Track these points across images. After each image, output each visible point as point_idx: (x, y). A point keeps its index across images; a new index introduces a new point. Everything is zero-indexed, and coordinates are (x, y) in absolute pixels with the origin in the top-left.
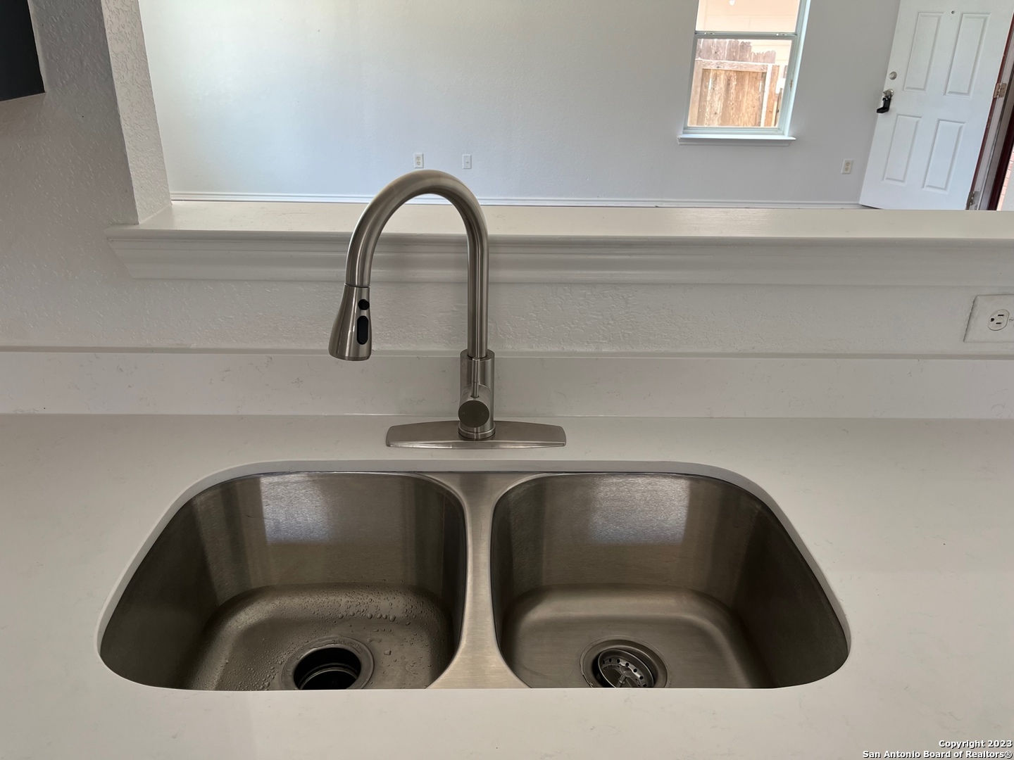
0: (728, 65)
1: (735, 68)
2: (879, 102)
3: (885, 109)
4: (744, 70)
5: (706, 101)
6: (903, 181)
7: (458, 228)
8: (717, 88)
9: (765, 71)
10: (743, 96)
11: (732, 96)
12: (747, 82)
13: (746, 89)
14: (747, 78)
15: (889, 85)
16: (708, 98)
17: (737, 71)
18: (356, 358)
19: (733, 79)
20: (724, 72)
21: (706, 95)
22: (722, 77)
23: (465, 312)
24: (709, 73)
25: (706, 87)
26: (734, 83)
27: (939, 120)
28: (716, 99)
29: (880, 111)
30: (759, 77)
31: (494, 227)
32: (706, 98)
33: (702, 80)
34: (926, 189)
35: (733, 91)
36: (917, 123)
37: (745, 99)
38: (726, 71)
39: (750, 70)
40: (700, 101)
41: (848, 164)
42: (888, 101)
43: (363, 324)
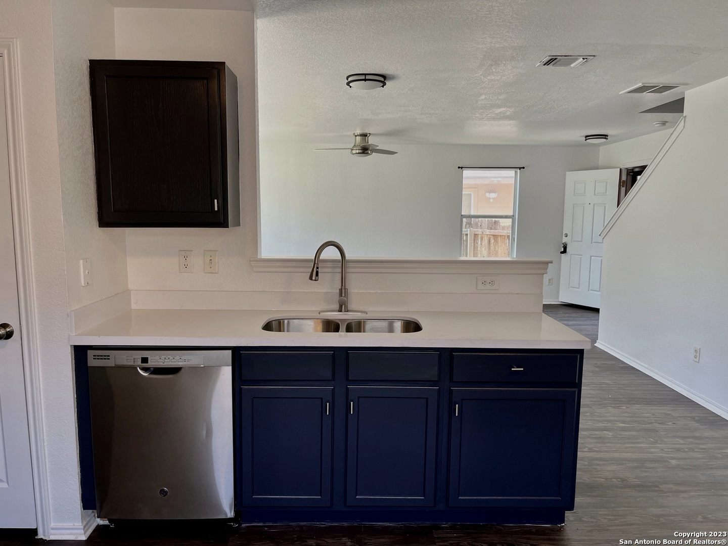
0: (488, 232)
1: (492, 233)
2: (561, 249)
3: (565, 252)
4: (496, 234)
5: (477, 250)
6: (579, 288)
7: (338, 256)
8: (483, 244)
9: (509, 235)
10: (498, 248)
11: (492, 248)
12: (499, 240)
13: (500, 244)
14: (499, 239)
15: (565, 240)
16: (479, 249)
17: (493, 235)
18: (315, 280)
19: (491, 239)
20: (486, 236)
21: (477, 248)
22: (485, 238)
23: (340, 279)
24: (478, 236)
25: (477, 243)
26: (492, 241)
27: (591, 256)
28: (483, 249)
29: (562, 253)
30: (506, 238)
31: (348, 256)
32: (477, 249)
33: (474, 240)
34: (590, 291)
35: (492, 245)
36: (581, 258)
37: (500, 250)
38: (487, 235)
39: (500, 234)
40: (474, 250)
41: (550, 280)
42: (565, 248)
43: (317, 272)
